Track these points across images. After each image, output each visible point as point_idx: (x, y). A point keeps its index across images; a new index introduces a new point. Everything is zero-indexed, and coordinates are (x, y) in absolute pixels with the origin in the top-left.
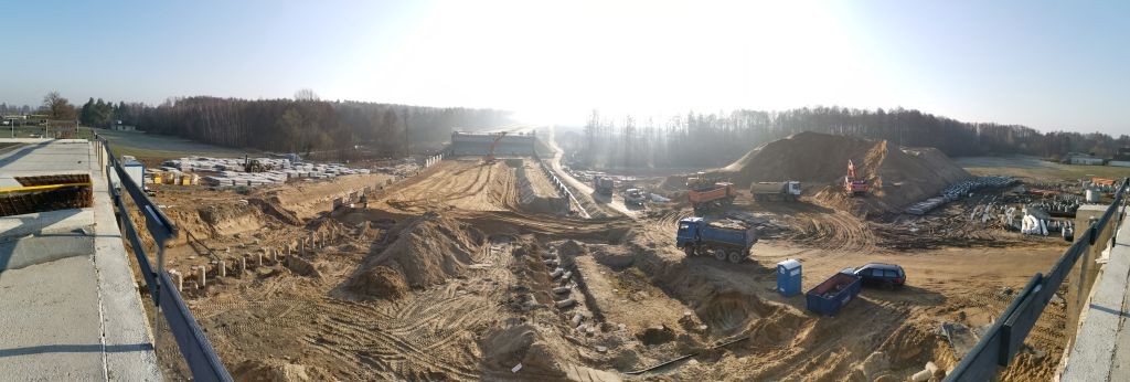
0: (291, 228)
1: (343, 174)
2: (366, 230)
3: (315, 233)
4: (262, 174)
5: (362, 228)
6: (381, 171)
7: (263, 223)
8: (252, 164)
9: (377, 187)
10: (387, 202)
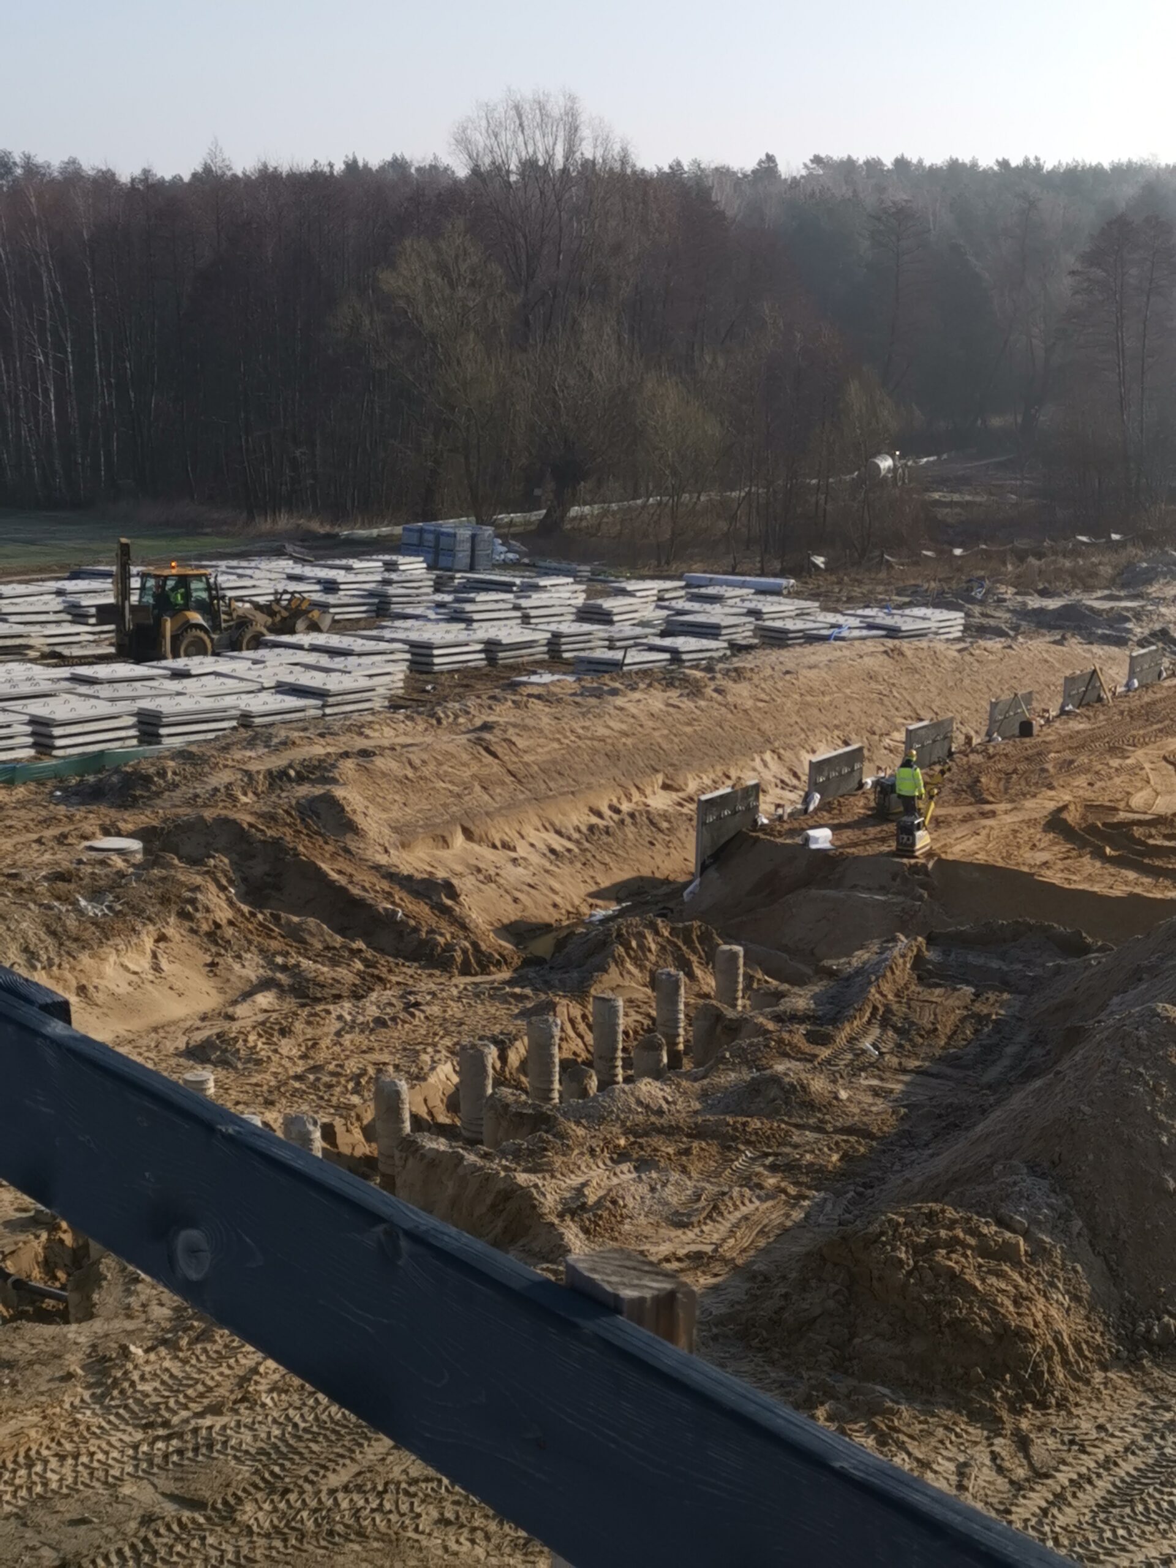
0: (426, 983)
1: (776, 639)
2: (882, 993)
3: (567, 1009)
4: (238, 664)
5: (865, 976)
6: (1042, 621)
7: (250, 969)
8: (163, 603)
9: (994, 725)
10: (1056, 823)
